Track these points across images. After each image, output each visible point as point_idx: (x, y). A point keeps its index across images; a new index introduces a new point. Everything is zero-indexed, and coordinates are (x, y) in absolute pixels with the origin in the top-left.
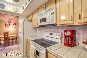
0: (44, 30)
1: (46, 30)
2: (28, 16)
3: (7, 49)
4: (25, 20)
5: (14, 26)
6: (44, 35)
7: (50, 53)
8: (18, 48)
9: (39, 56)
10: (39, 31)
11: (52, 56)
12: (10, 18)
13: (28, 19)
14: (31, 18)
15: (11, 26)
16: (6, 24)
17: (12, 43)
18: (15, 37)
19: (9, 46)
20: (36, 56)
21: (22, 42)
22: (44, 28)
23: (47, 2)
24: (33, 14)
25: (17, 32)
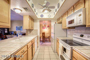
0: (74, 31)
1: (76, 31)
2: (58, 19)
3: (44, 44)
4: (56, 23)
5: (48, 28)
6: (74, 36)
7: (75, 51)
8: (51, 45)
9: (65, 52)
10: (69, 33)
11: (77, 53)
12: (45, 22)
13: (59, 22)
14: (61, 20)
15: (46, 28)
16: (43, 27)
17: (47, 41)
18: (49, 36)
19: (45, 42)
20: (63, 52)
21: (54, 41)
22: (74, 29)
23: (76, 4)
24: (62, 16)
25: (50, 33)
